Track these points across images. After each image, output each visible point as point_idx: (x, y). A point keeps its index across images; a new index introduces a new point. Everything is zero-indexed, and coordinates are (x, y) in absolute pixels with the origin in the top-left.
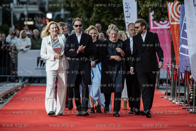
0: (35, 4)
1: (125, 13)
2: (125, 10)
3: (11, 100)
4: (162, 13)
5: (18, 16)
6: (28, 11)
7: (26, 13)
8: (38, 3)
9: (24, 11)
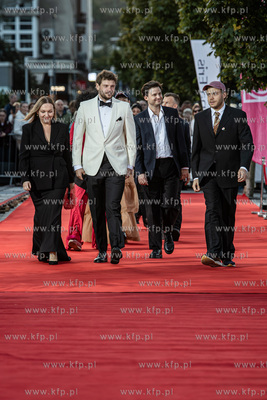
0: (67, 57)
1: (198, 75)
2: (198, 71)
3: (10, 217)
4: (255, 77)
5: (40, 78)
6: (54, 70)
7: (51, 73)
8: (72, 57)
9: (47, 70)
